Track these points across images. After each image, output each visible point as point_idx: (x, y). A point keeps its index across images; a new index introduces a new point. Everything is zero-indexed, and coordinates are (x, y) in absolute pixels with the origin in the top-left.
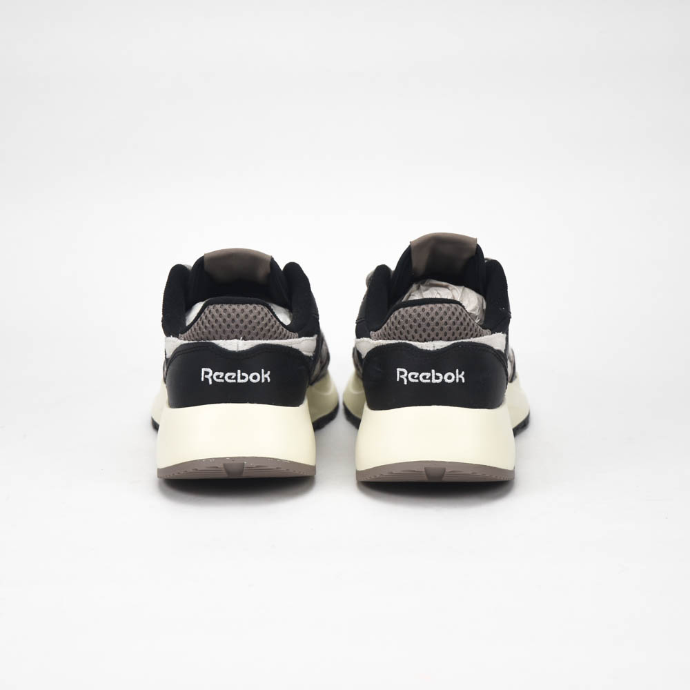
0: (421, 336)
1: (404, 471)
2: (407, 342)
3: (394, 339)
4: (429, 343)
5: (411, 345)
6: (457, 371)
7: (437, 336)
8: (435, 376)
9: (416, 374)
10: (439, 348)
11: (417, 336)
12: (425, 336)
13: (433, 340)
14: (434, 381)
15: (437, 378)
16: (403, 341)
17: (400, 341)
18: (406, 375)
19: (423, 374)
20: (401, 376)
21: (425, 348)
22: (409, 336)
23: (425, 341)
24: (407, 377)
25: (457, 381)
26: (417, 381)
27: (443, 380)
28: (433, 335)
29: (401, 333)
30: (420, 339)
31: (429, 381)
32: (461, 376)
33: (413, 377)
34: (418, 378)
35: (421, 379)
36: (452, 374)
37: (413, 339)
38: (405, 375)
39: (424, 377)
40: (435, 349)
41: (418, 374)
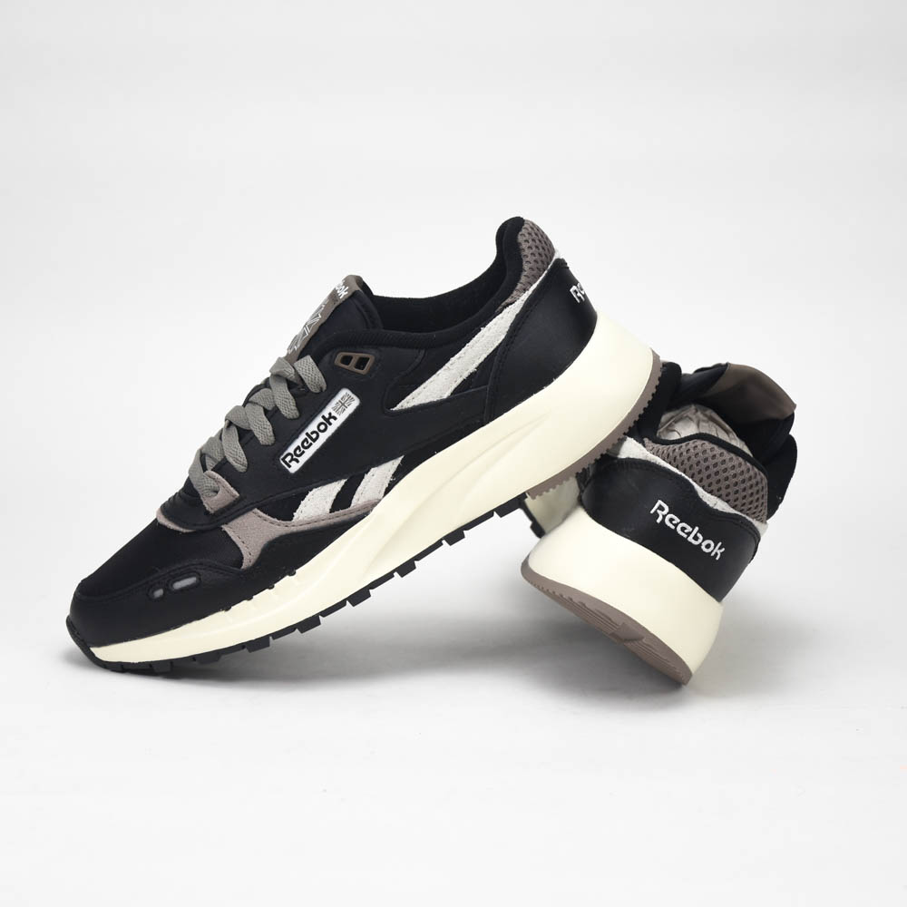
0: (710, 485)
1: (598, 611)
2: (691, 480)
3: (677, 467)
4: (713, 497)
5: (693, 487)
6: (720, 544)
7: (727, 496)
8: (696, 535)
9: (677, 520)
10: (720, 509)
11: (706, 482)
12: (714, 487)
13: (719, 497)
14: (690, 539)
15: (696, 538)
16: (686, 477)
17: (683, 475)
18: (665, 512)
19: (684, 525)
20: (658, 511)
21: (705, 500)
22: (698, 477)
23: (711, 492)
24: (664, 517)
25: (713, 554)
26: (673, 527)
27: (700, 544)
28: (723, 492)
29: (691, 467)
30: (706, 487)
31: (685, 536)
32: (719, 552)
33: (671, 520)
34: (676, 525)
35: (679, 529)
36: (713, 545)
37: (700, 482)
38: (663, 512)
39: (683, 529)
40: (715, 508)
41: (679, 521)
